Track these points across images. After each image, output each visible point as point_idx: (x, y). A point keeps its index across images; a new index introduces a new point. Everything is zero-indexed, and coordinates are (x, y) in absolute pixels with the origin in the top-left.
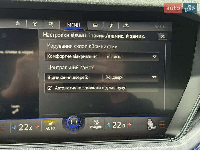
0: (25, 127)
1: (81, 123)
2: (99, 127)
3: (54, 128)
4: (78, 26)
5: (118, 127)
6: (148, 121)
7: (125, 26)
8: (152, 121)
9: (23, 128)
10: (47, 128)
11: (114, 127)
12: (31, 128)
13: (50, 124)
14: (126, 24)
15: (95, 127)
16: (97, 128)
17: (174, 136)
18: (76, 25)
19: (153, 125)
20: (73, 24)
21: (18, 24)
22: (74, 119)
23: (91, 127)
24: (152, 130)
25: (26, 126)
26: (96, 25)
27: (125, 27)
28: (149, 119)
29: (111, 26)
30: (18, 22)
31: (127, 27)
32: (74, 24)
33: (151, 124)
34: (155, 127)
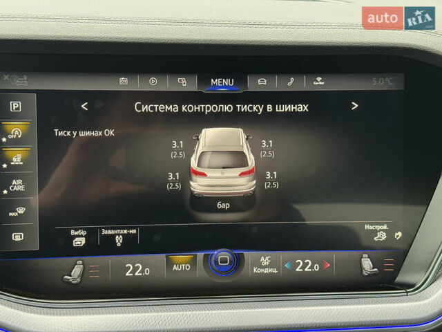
0: (135, 269)
2: (271, 270)
5: (306, 270)
6: (363, 259)
8: (369, 259)
12: (147, 272)
14: (319, 79)
15: (262, 270)
16: (267, 271)
17: (413, 286)
18: (227, 82)
19: (372, 266)
21: (124, 82)
23: (255, 270)
25: (138, 267)
26: (262, 82)
27: (317, 83)
28: (364, 255)
29: (292, 82)
30: (123, 78)
32: (224, 80)
33: (367, 264)
34: (376, 269)
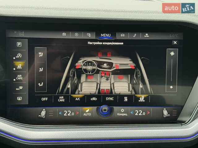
1: (111, 111)
3: (90, 114)
4: (109, 36)
5: (140, 114)
6: (164, 111)
7: (146, 35)
8: (166, 111)
9: (67, 114)
10: (84, 114)
11: (136, 114)
12: (73, 114)
13: (87, 111)
14: (147, 34)
15: (121, 114)
16: (123, 115)
17: (184, 122)
18: (108, 35)
19: (167, 113)
20: (106, 35)
21: (64, 35)
22: (105, 108)
23: (118, 114)
24: (166, 117)
25: (69, 112)
26: (123, 35)
29: (135, 35)
30: (64, 33)
31: (147, 36)
33: (165, 113)
34: (169, 115)
